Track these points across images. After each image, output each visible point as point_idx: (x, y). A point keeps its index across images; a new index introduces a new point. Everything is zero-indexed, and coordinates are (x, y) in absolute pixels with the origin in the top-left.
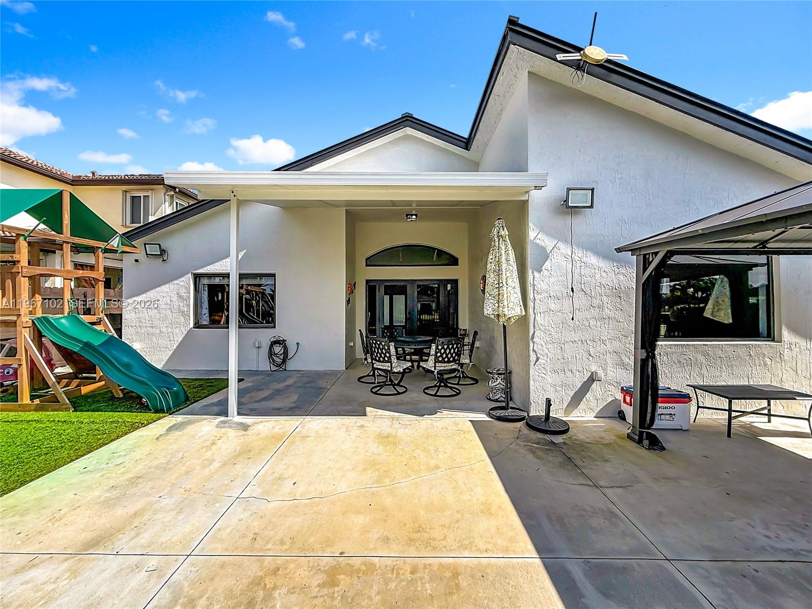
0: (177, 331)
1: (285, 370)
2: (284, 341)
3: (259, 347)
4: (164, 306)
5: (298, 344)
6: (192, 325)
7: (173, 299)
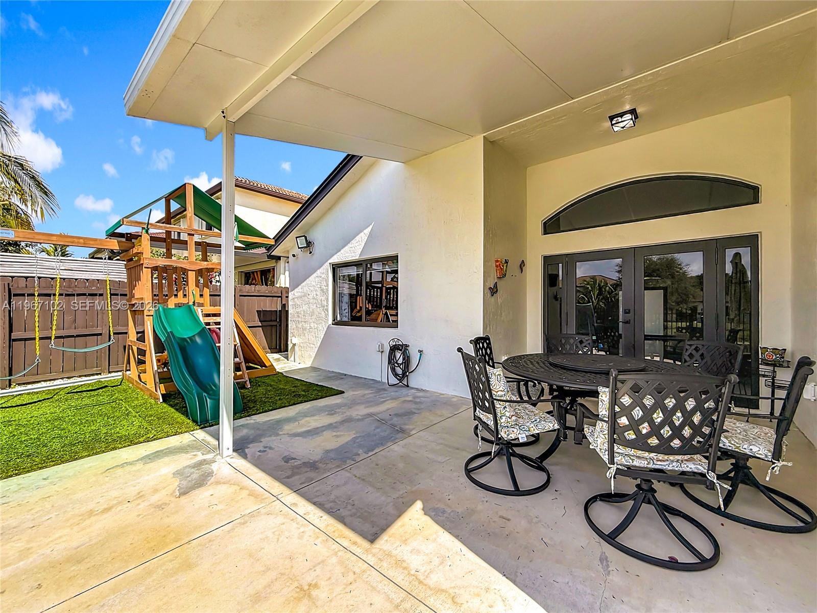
0: (320, 326)
1: (408, 386)
2: (407, 346)
3: (382, 352)
4: (312, 300)
5: (420, 351)
6: (330, 321)
7: (318, 293)
